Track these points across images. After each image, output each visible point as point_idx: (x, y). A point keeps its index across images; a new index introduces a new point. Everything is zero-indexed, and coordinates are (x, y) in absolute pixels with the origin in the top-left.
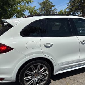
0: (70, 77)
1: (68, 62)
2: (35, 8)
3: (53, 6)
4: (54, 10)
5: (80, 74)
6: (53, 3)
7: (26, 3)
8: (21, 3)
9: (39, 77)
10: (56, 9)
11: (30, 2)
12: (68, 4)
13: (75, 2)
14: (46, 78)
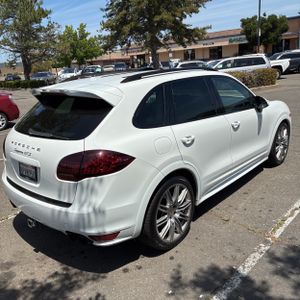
0: (217, 206)
1: (215, 173)
4: (51, 27)
5: (231, 197)
6: (42, 3)
9: (177, 215)
10: (56, 26)
12: (104, 13)
13: (127, 9)
14: (188, 215)
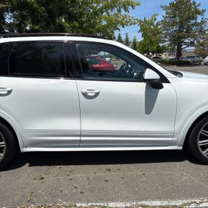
3: (198, 12)
6: (199, 5)
7: (122, 10)
8: (109, 11)
11: (132, 6)
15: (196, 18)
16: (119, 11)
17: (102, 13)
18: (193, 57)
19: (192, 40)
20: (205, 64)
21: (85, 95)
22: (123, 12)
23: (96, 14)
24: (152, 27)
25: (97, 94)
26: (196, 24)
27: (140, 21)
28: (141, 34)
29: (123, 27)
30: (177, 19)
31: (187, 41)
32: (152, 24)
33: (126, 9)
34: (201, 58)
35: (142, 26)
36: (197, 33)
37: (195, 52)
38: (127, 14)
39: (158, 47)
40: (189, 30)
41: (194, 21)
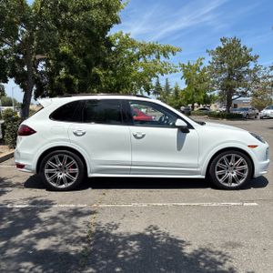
2: (201, 64)
3: (250, 59)
6: (251, 50)
7: (162, 56)
8: (147, 57)
11: (173, 53)
15: (247, 65)
16: (158, 57)
17: (139, 59)
18: (247, 109)
19: (244, 90)
20: (261, 118)
21: (135, 136)
22: (162, 59)
23: (132, 60)
24: (198, 73)
25: (143, 136)
26: (248, 71)
27: (183, 66)
28: (184, 80)
29: (162, 75)
30: (226, 66)
31: (238, 90)
32: (198, 69)
33: (165, 55)
34: (257, 111)
35: (185, 72)
36: (250, 82)
37: (252, 104)
38: (166, 60)
39: (205, 96)
40: (240, 78)
41: (245, 68)
